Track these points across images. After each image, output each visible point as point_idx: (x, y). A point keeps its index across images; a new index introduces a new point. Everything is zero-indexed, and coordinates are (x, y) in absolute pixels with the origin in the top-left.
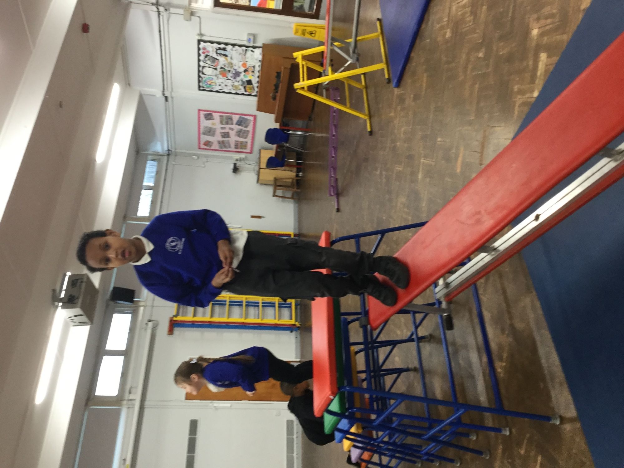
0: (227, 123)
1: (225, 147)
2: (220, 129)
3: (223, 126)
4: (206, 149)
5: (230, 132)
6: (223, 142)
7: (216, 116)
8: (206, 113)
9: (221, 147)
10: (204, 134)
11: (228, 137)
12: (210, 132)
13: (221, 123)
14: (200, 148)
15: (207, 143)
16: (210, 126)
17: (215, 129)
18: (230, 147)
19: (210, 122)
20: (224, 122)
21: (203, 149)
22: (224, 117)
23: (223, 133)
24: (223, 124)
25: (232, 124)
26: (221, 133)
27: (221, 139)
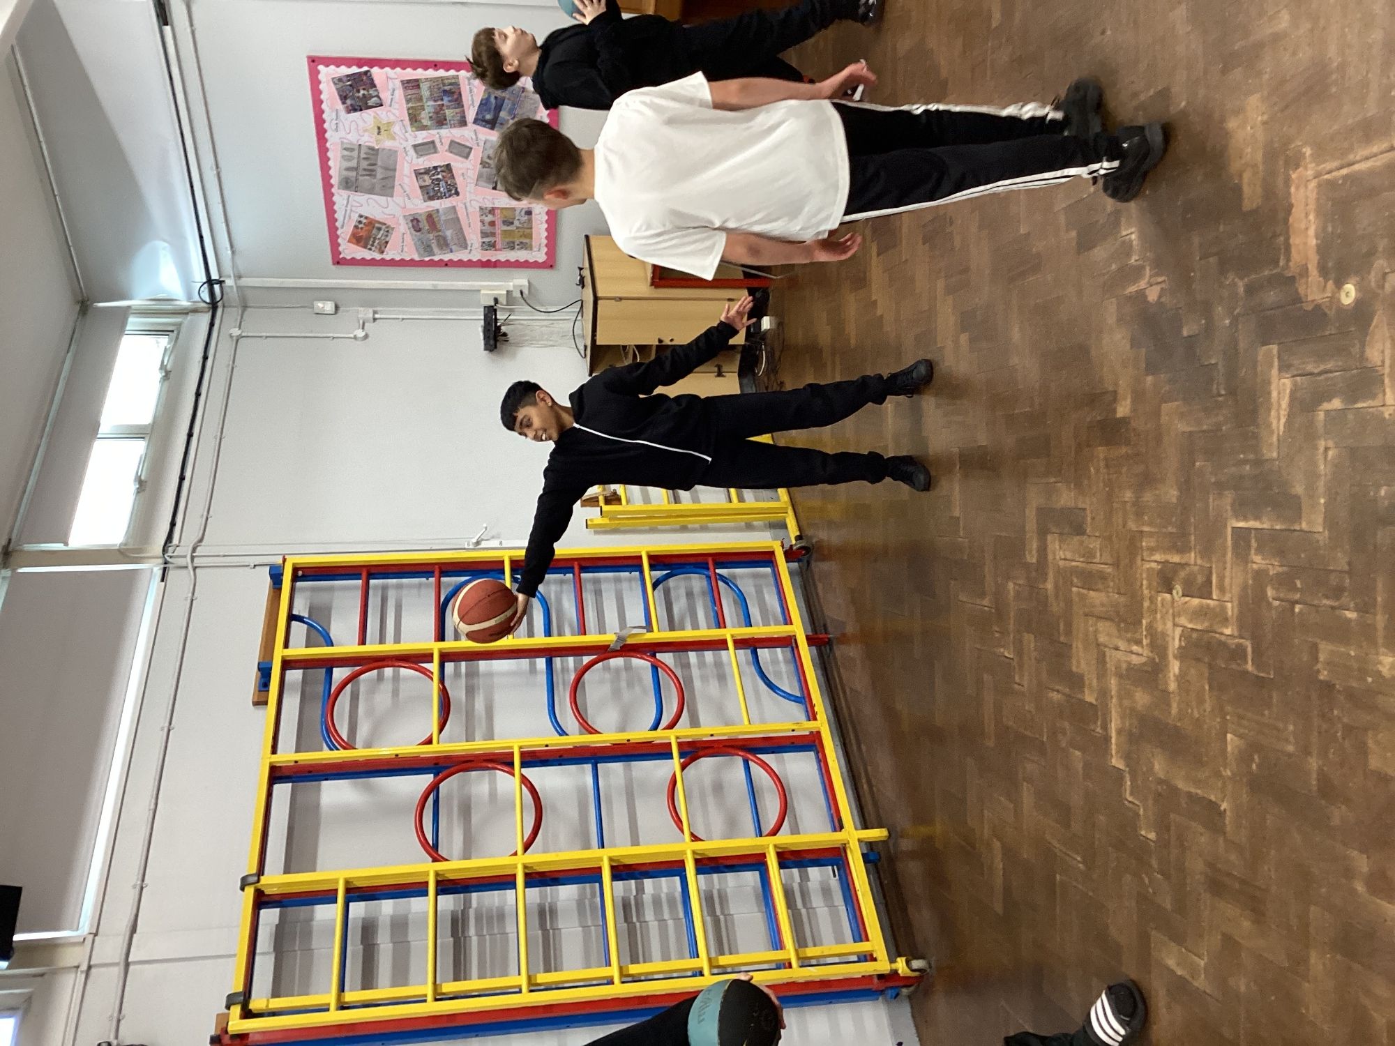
0: (441, 122)
1: (444, 244)
2: (412, 152)
3: (422, 137)
4: (363, 262)
5: (458, 164)
6: (430, 217)
7: (387, 81)
8: (344, 71)
9: (428, 249)
10: (347, 184)
11: (453, 191)
12: (371, 172)
13: (414, 119)
14: (338, 261)
15: (368, 232)
16: (368, 140)
17: (393, 153)
18: (464, 245)
19: (368, 115)
20: (425, 117)
21: (353, 262)
22: (425, 91)
23: (427, 172)
24: (424, 128)
25: (463, 123)
26: (418, 174)
27: (421, 206)
